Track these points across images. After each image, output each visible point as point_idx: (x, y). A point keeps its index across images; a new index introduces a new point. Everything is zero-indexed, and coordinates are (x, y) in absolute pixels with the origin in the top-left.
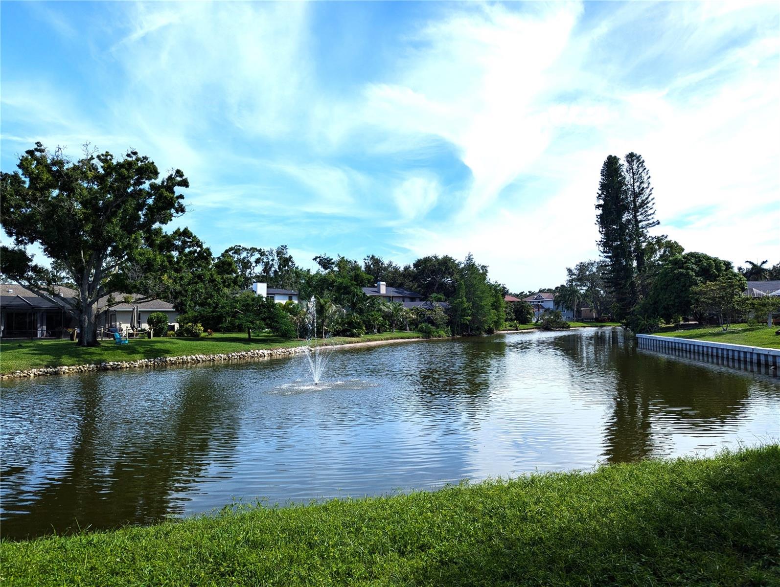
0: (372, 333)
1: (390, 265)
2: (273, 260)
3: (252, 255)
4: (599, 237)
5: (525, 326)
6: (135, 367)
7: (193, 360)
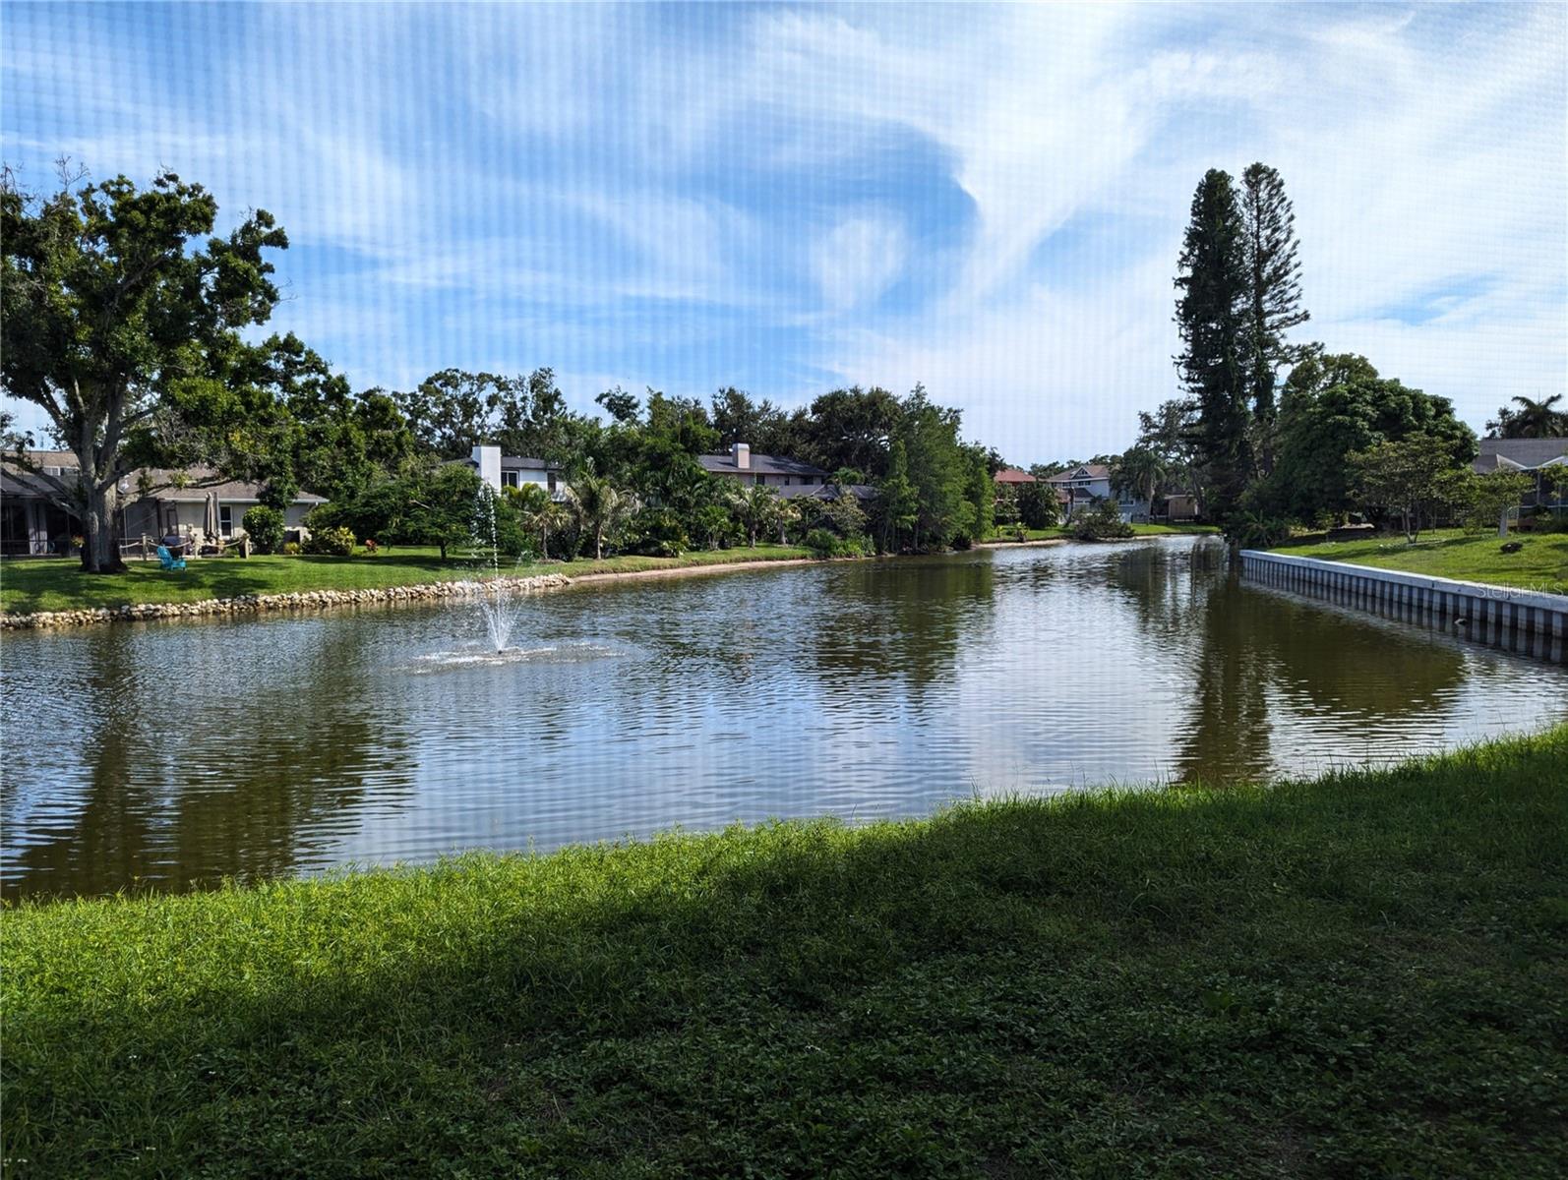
0: (707, 547)
1: (765, 409)
2: (524, 399)
3: (480, 389)
4: (1182, 347)
5: (1042, 533)
6: (192, 614)
7: (314, 601)
